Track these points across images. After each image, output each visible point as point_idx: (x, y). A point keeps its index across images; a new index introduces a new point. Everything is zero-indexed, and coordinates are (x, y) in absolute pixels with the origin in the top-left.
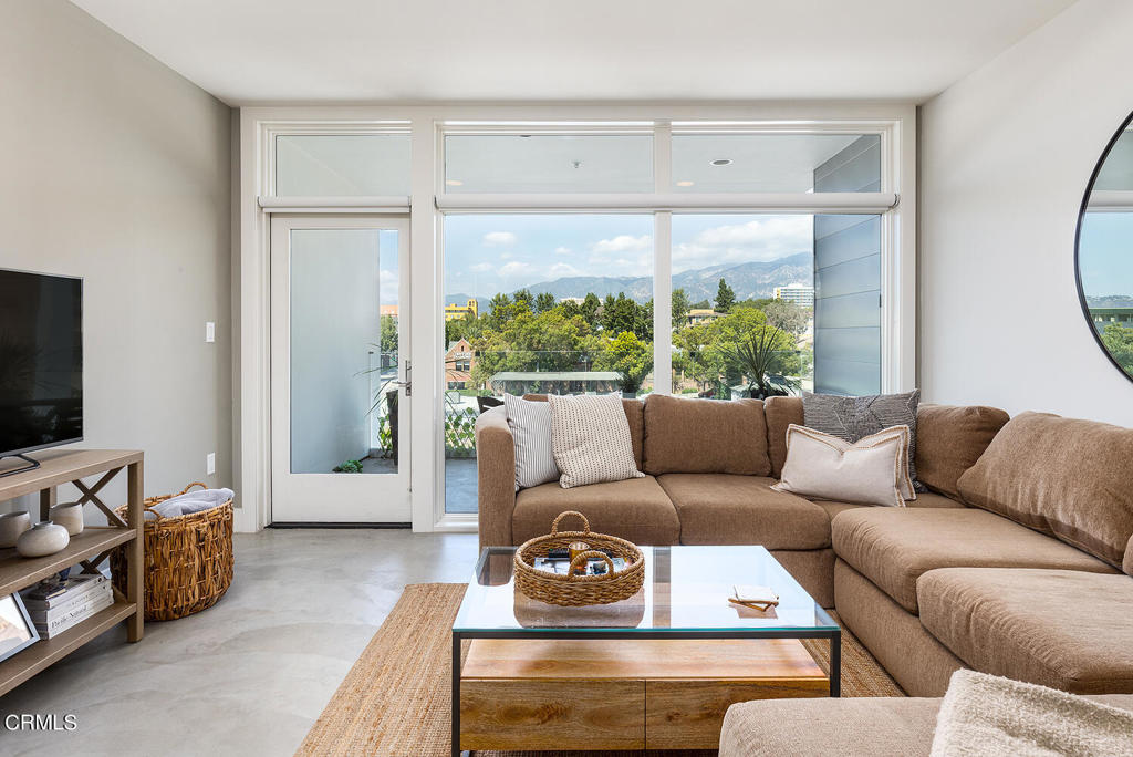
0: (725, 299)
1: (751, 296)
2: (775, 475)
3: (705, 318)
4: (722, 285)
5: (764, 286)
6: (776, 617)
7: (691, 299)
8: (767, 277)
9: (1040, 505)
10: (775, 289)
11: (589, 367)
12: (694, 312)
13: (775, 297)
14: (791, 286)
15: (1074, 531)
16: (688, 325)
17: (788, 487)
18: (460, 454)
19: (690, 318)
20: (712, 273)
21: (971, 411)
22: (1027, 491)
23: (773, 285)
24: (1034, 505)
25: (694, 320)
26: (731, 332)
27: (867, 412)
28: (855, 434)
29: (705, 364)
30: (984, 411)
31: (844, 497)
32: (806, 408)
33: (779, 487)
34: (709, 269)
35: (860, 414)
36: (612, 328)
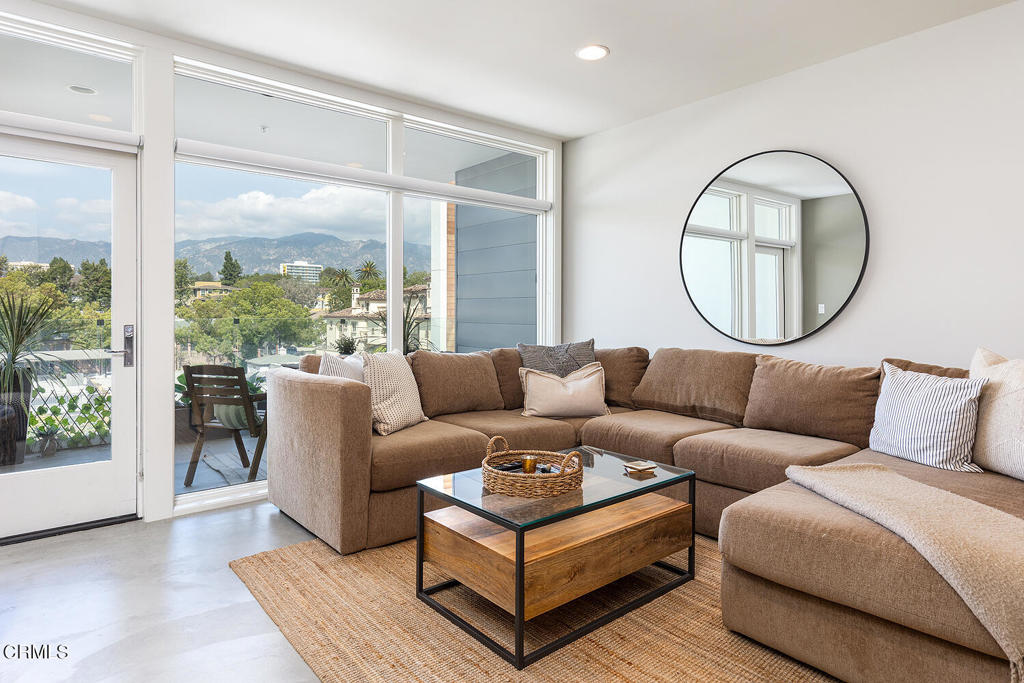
0: (231, 272)
1: (256, 270)
2: (521, 406)
3: (213, 291)
4: (228, 257)
5: (269, 262)
6: (655, 476)
7: (195, 271)
8: (272, 252)
9: (693, 399)
10: (282, 265)
11: (65, 344)
12: (198, 285)
13: (282, 273)
14: (297, 263)
15: (714, 411)
16: (193, 298)
17: (534, 412)
18: (77, 443)
19: (195, 291)
20: (214, 245)
21: (630, 350)
22: (684, 393)
23: (278, 262)
24: (689, 399)
25: (199, 293)
26: (247, 305)
27: (567, 356)
28: (563, 372)
29: (219, 337)
30: (638, 349)
31: (574, 414)
32: (524, 356)
33: (526, 413)
34: (209, 241)
35: (563, 358)
36: (94, 299)
